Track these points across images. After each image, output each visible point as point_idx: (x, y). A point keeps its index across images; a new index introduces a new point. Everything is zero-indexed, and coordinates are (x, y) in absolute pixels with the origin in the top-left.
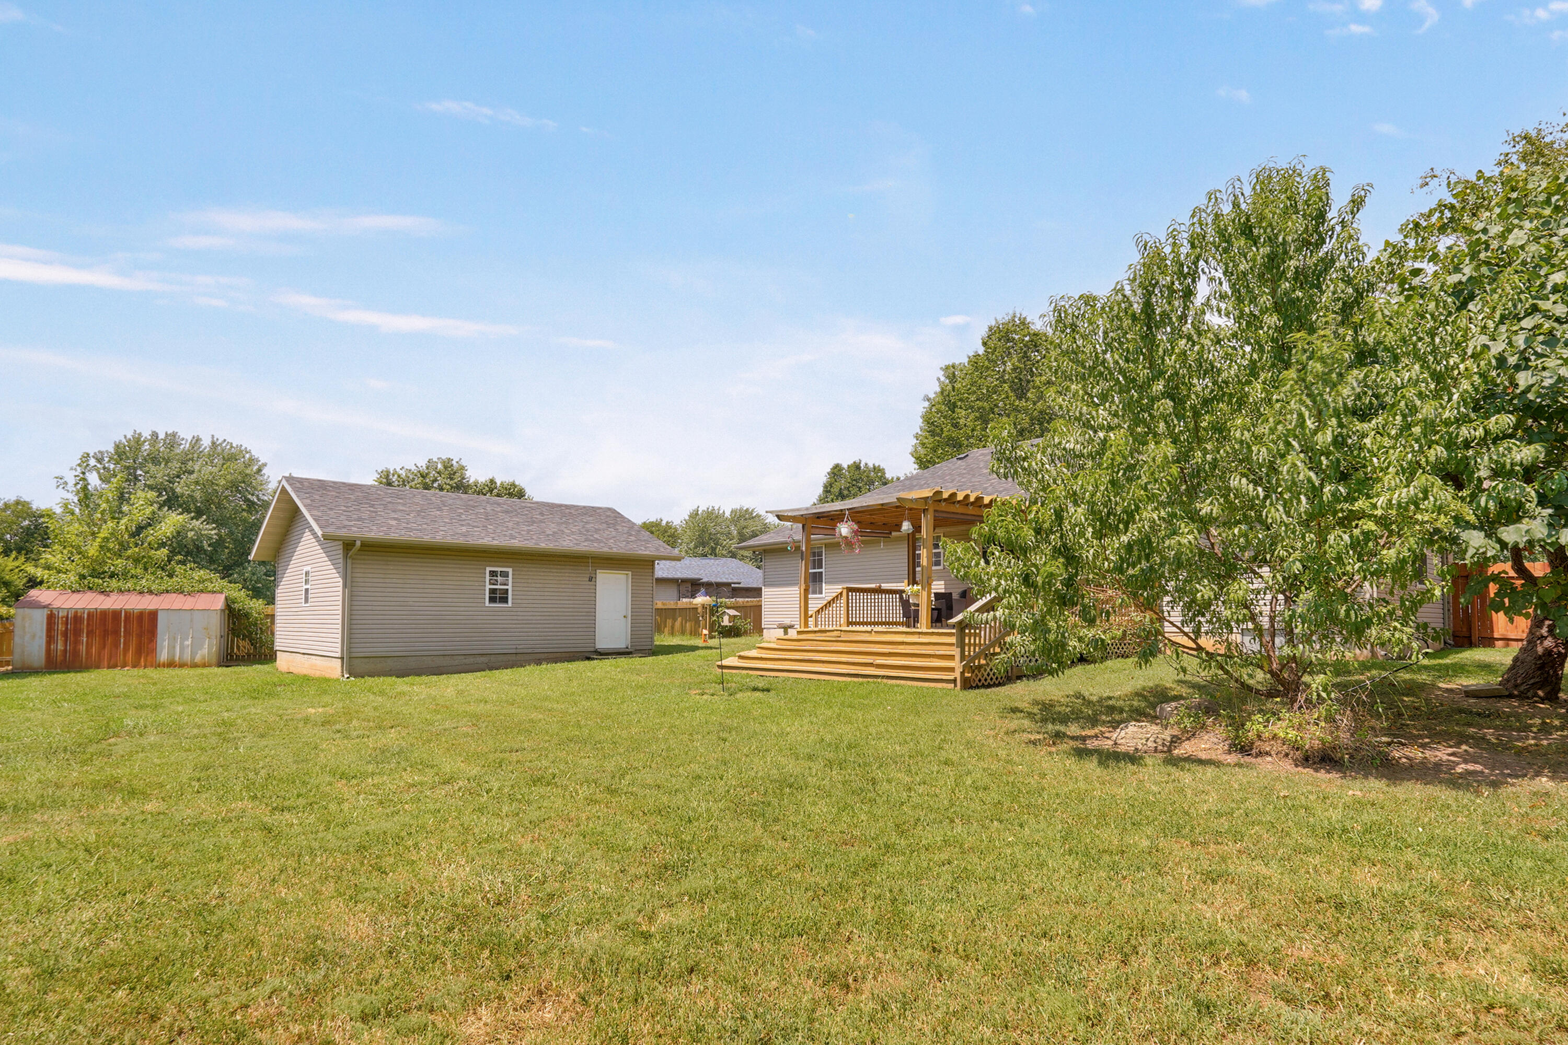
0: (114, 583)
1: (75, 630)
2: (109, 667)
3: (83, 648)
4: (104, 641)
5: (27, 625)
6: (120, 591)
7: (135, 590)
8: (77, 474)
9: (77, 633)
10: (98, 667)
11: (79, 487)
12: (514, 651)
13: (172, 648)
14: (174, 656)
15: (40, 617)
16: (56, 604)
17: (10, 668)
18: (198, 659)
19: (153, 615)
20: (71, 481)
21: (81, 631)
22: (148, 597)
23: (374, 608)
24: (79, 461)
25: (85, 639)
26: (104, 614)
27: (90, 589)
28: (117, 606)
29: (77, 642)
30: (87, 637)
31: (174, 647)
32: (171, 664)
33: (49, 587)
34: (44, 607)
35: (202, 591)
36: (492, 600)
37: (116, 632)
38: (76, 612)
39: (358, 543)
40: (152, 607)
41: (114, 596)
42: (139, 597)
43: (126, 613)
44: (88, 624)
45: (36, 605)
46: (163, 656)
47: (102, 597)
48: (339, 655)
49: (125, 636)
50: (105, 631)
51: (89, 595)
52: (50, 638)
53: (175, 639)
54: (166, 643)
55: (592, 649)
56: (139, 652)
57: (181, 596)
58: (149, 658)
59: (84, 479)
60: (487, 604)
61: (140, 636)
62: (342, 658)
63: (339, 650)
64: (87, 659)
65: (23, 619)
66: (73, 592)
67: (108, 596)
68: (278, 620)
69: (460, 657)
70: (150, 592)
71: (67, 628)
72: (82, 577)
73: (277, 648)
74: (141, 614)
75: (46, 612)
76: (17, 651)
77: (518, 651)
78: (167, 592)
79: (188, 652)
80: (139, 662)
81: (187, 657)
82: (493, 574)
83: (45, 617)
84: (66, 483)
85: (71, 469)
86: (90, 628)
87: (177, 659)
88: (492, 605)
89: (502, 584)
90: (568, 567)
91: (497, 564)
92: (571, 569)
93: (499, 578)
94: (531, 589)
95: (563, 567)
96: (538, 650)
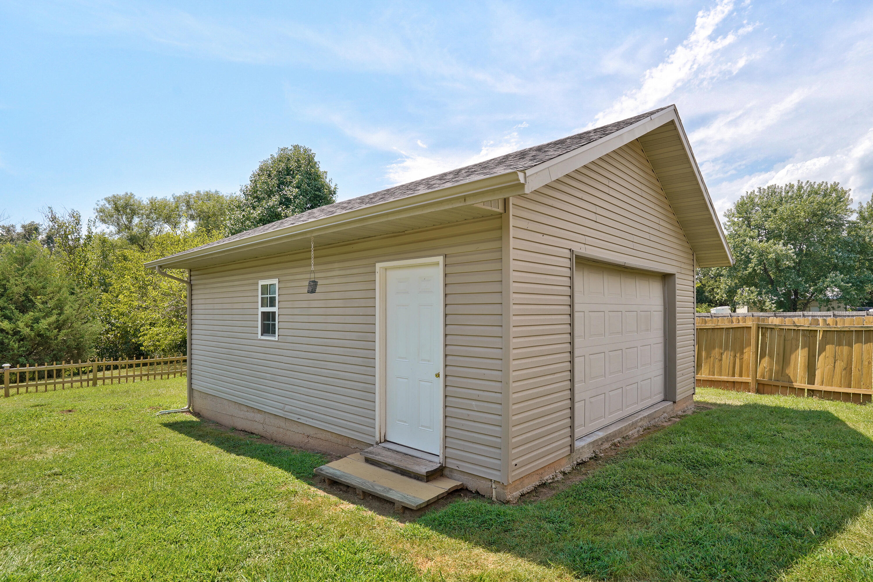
12: (281, 413)
36: (264, 331)
55: (371, 440)
60: (260, 336)
69: (244, 408)
77: (286, 415)
82: (264, 290)
88: (263, 338)
89: (272, 304)
90: (336, 265)
91: (267, 274)
92: (341, 269)
93: (269, 296)
94: (296, 311)
95: (329, 266)
96: (303, 420)
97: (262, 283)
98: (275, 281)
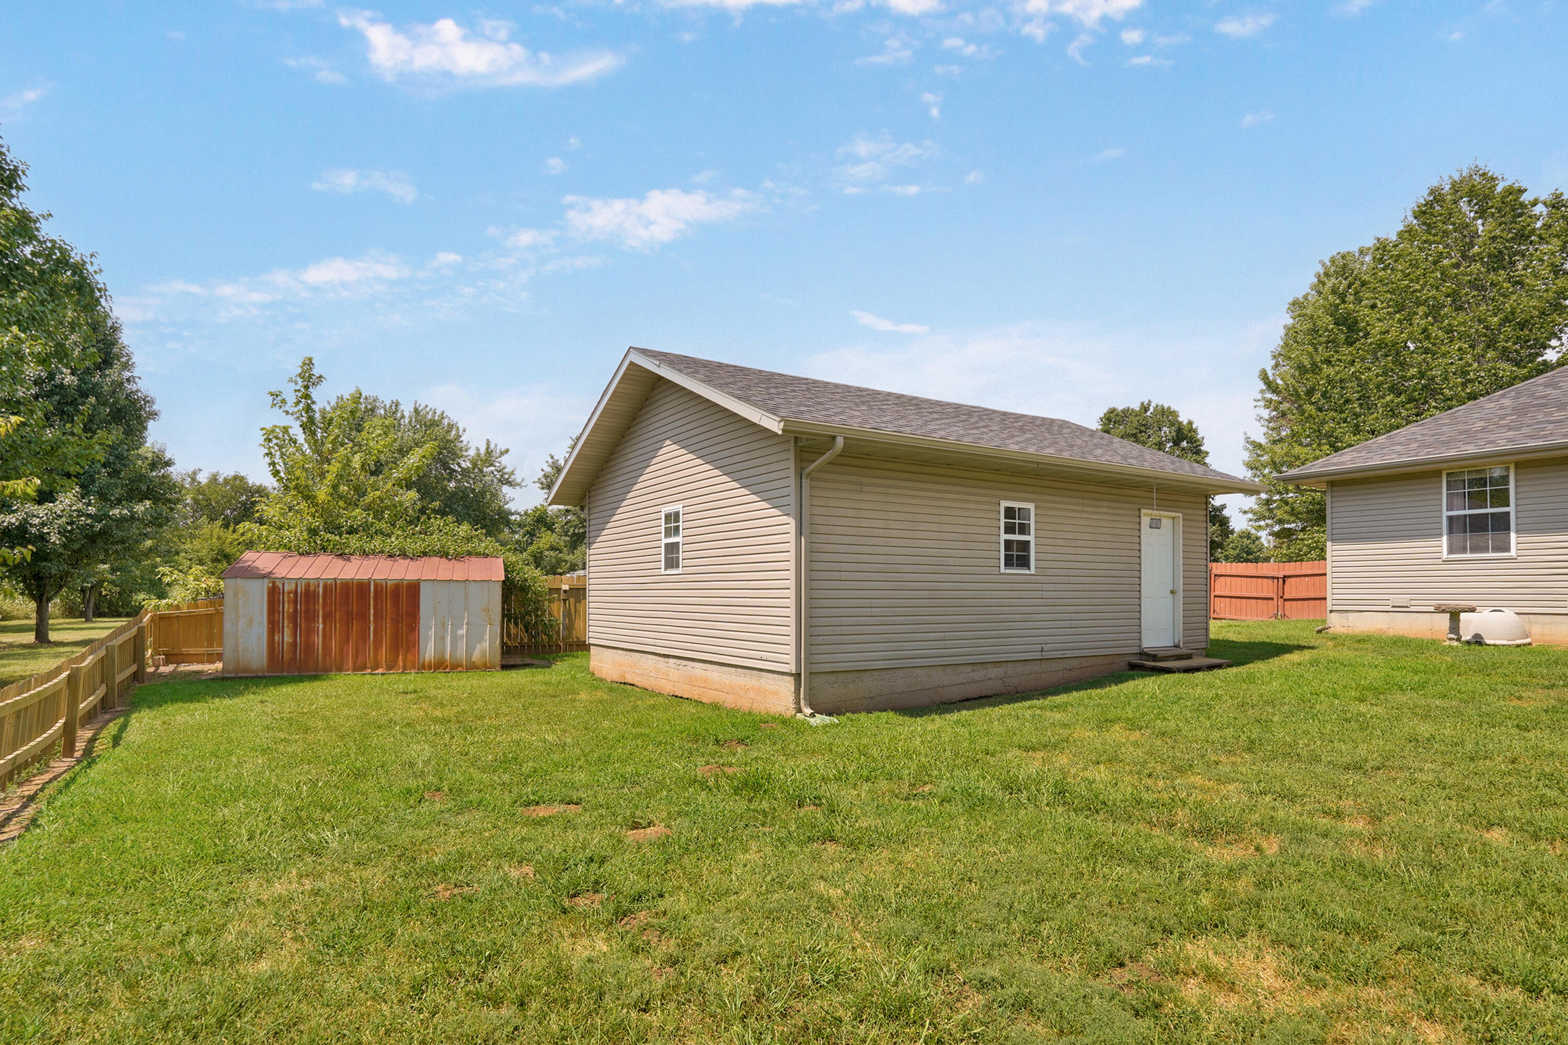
0: (354, 541)
1: (307, 611)
2: (356, 669)
3: (319, 640)
4: (348, 631)
5: (241, 603)
6: (365, 554)
7: (382, 552)
8: (298, 388)
9: (310, 616)
10: (340, 669)
11: (301, 406)
12: (1038, 655)
13: (440, 640)
14: (443, 652)
15: (258, 592)
16: (280, 572)
17: (219, 666)
18: (476, 656)
19: (414, 589)
20: (291, 398)
21: (315, 612)
22: (402, 563)
23: (844, 575)
24: (300, 370)
25: (321, 626)
26: (346, 586)
27: (324, 549)
28: (363, 576)
29: (310, 632)
30: (324, 623)
31: (443, 639)
32: (439, 666)
33: (268, 549)
34: (264, 577)
35: (469, 554)
36: (1009, 562)
37: (364, 615)
38: (308, 585)
39: (840, 441)
40: (411, 576)
41: (356, 561)
42: (389, 562)
43: (376, 585)
44: (325, 603)
45: (251, 574)
46: (429, 652)
47: (340, 563)
48: (792, 668)
49: (375, 622)
50: (348, 613)
51: (323, 559)
52: (273, 626)
53: (444, 626)
54: (432, 633)
55: (1136, 650)
56: (395, 647)
57: (444, 560)
58: (410, 657)
59: (307, 396)
60: (1003, 570)
61: (396, 621)
62: (797, 676)
63: (791, 658)
64: (324, 655)
65: (236, 594)
66: (301, 554)
67: (349, 560)
68: (592, 596)
69: (968, 669)
70: (404, 555)
71: (295, 610)
72: (313, 532)
73: (592, 641)
74: (397, 588)
75: (266, 584)
76: (229, 642)
77: (1046, 655)
78: (425, 554)
79: (462, 646)
80: (397, 661)
81: (461, 654)
82: (1010, 512)
83: (266, 591)
84: (284, 401)
85: (291, 380)
86: (328, 609)
87: (448, 656)
88: (1008, 571)
89: (1024, 529)
90: (1105, 503)
91: (1015, 494)
92: (1109, 508)
93: (1017, 521)
94: (1060, 542)
95: (1098, 503)
96: (1069, 654)
97: (1004, 504)
98: (1031, 506)
